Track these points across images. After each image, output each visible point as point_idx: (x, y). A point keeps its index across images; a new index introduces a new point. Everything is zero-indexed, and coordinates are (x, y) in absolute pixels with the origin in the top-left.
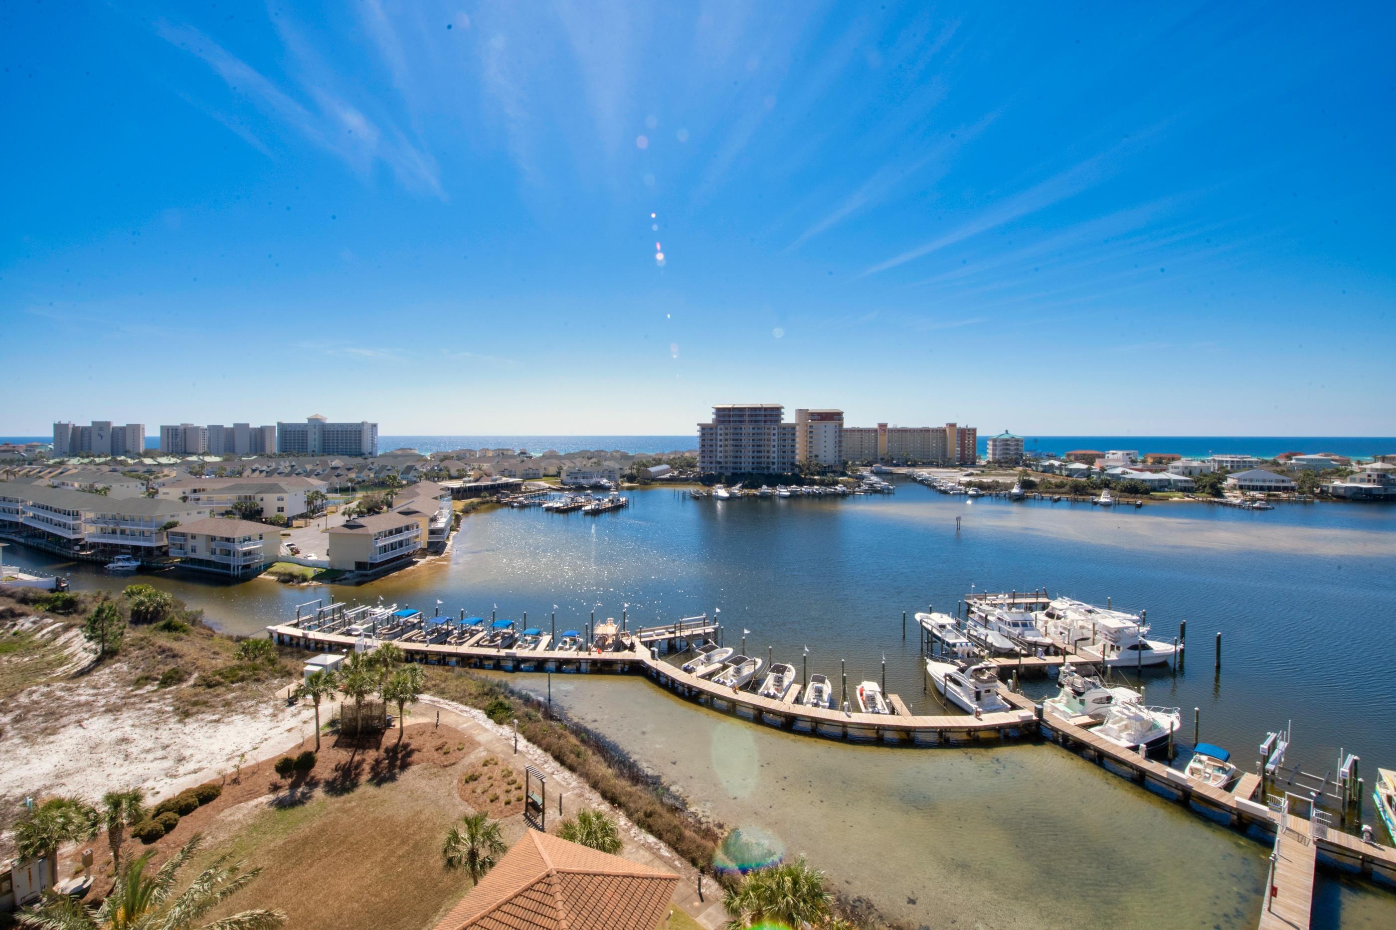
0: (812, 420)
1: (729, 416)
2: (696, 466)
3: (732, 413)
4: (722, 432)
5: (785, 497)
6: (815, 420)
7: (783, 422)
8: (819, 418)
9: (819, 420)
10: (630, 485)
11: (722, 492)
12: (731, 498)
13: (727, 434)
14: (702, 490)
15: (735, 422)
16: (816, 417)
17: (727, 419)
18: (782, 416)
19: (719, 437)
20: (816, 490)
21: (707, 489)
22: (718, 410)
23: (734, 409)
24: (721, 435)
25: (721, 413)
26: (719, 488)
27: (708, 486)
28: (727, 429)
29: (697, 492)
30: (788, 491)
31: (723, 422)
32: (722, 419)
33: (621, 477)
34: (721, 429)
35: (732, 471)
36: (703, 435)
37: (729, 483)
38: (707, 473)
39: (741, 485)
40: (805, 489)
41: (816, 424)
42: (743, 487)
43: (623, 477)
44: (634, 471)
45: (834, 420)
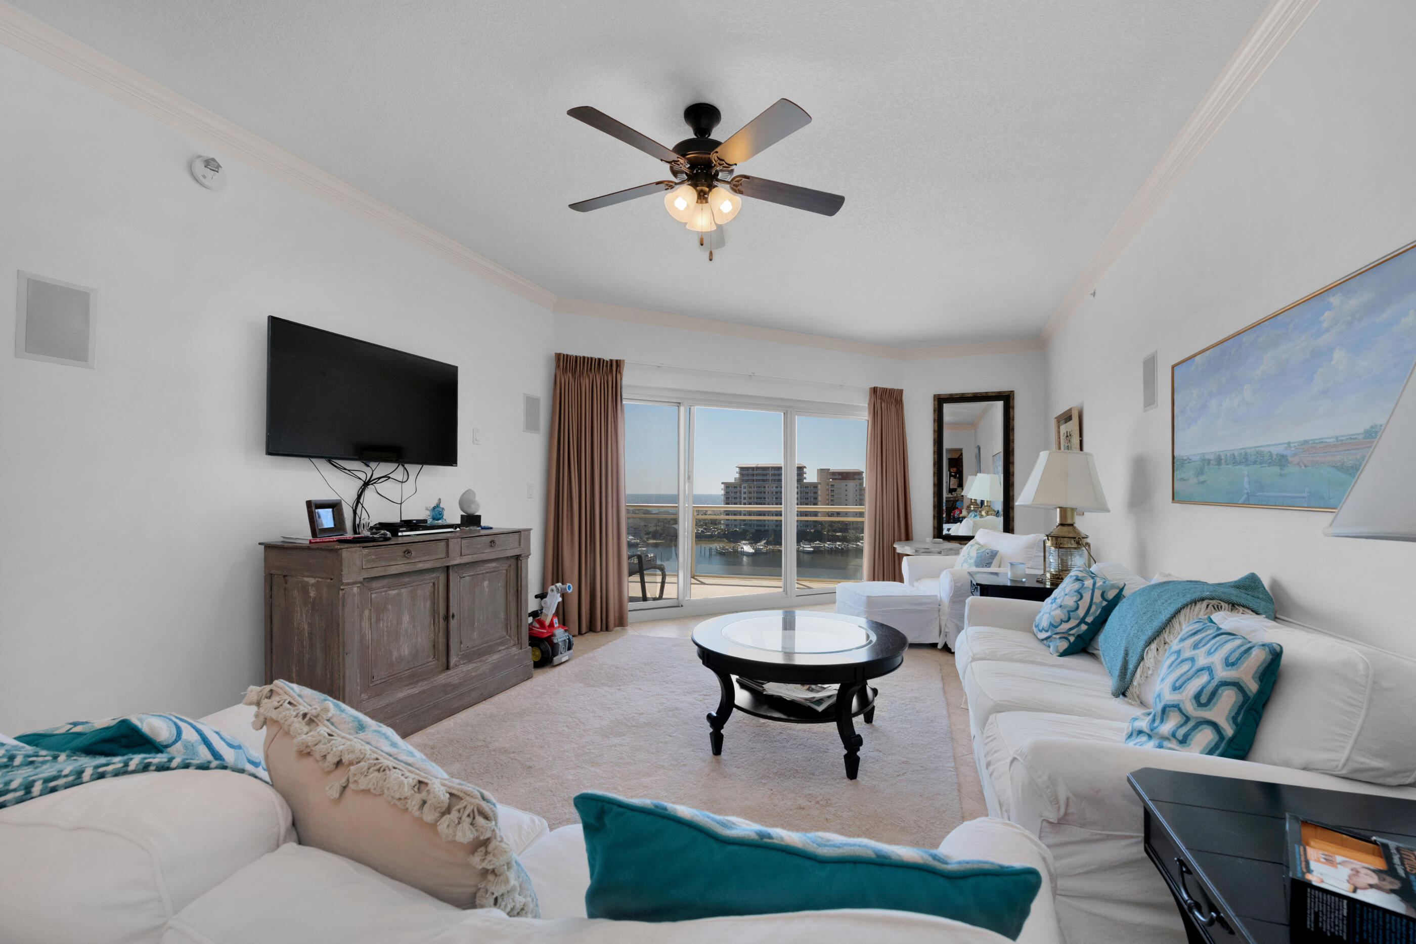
0: (833, 479)
1: (753, 475)
2: (720, 523)
3: (755, 472)
4: (745, 490)
5: (809, 553)
6: (836, 479)
7: (805, 481)
8: (840, 477)
9: (840, 479)
10: (655, 541)
11: (748, 549)
12: (757, 553)
13: (750, 493)
14: (729, 547)
15: (759, 481)
16: (837, 477)
17: (750, 478)
18: (805, 475)
19: (743, 496)
20: (839, 545)
21: (732, 545)
22: (742, 469)
23: (757, 468)
24: (745, 493)
25: (745, 472)
26: (744, 544)
27: (734, 542)
28: (750, 487)
29: (724, 548)
30: (811, 547)
31: (747, 481)
32: (746, 478)
33: (646, 534)
34: (745, 488)
35: (756, 528)
36: (727, 493)
37: (754, 540)
38: (731, 530)
39: (765, 541)
40: (827, 545)
41: (836, 483)
42: (767, 543)
43: (648, 534)
44: (659, 529)
45: (854, 479)
